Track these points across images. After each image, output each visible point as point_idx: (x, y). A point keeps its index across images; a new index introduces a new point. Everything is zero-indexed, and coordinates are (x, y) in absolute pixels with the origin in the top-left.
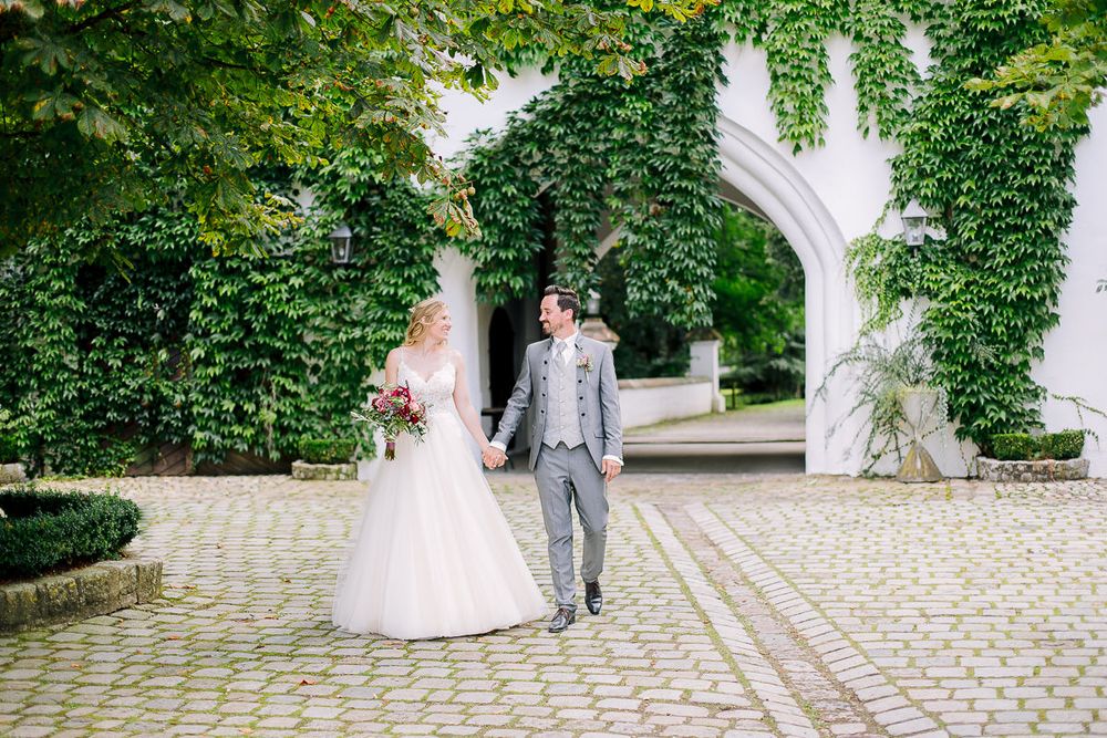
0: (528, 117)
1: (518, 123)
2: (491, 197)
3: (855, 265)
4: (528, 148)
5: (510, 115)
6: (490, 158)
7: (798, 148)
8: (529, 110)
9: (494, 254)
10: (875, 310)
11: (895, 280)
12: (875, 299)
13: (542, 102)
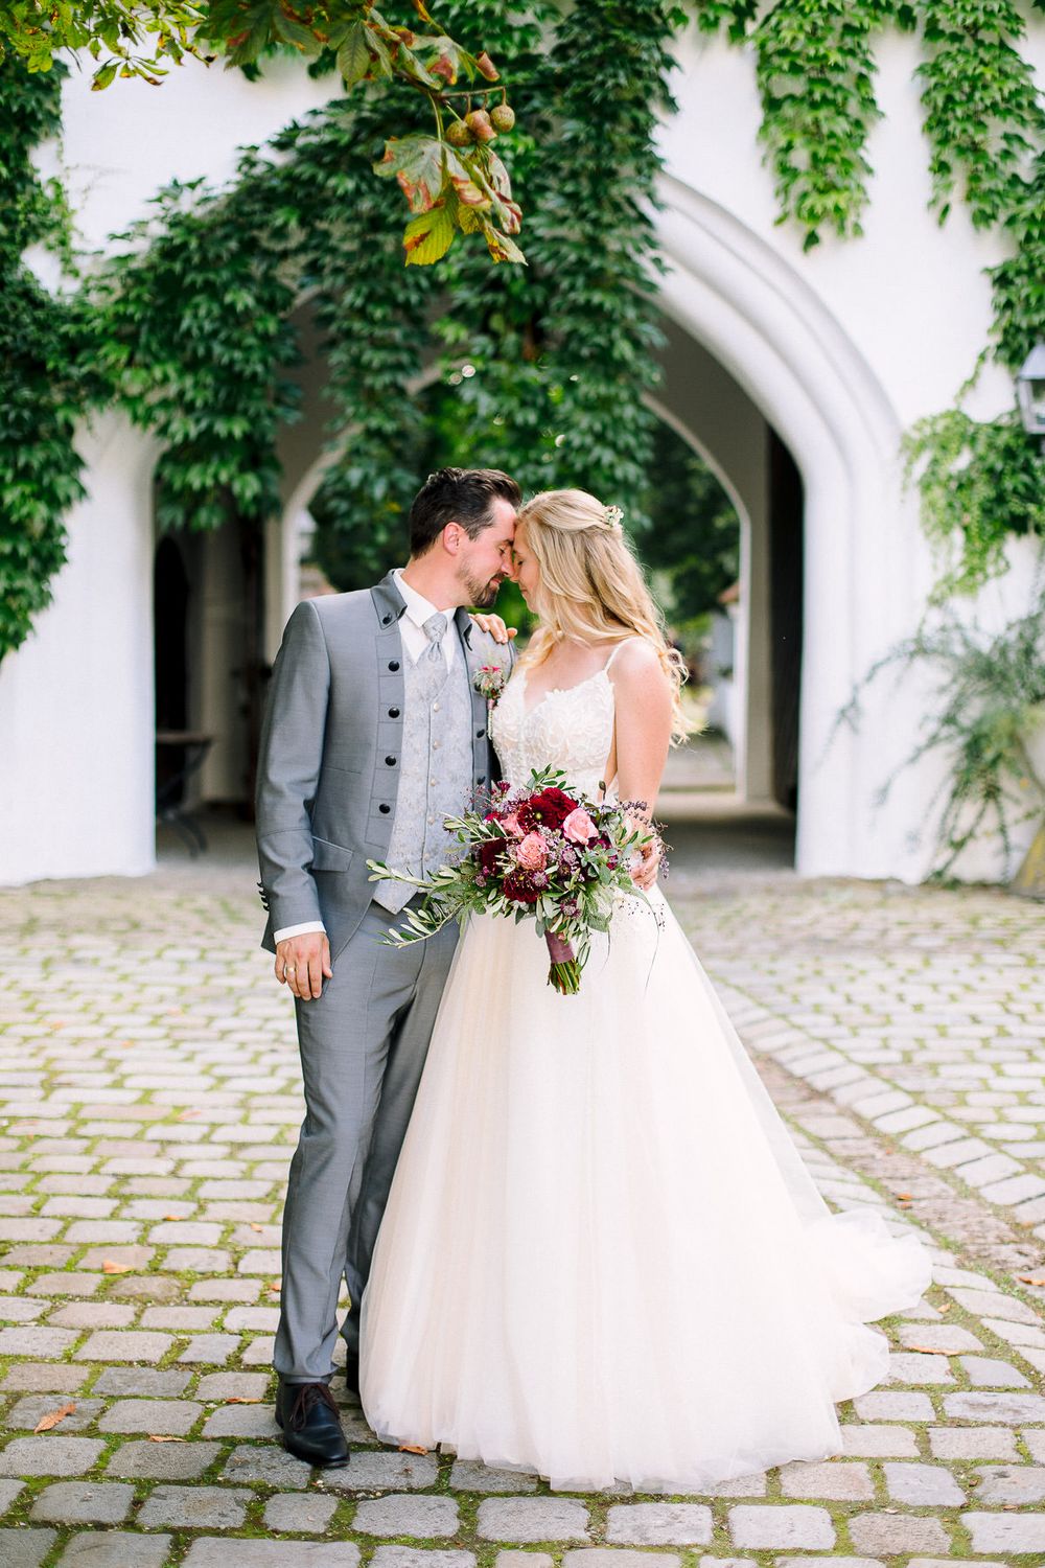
0: (280, 159)
1: (258, 170)
2: (202, 312)
3: (921, 467)
4: (279, 217)
5: (244, 154)
6: (201, 238)
7: (812, 239)
8: (282, 145)
9: (204, 424)
10: (958, 556)
11: (1000, 499)
12: (958, 536)
13: (309, 131)
